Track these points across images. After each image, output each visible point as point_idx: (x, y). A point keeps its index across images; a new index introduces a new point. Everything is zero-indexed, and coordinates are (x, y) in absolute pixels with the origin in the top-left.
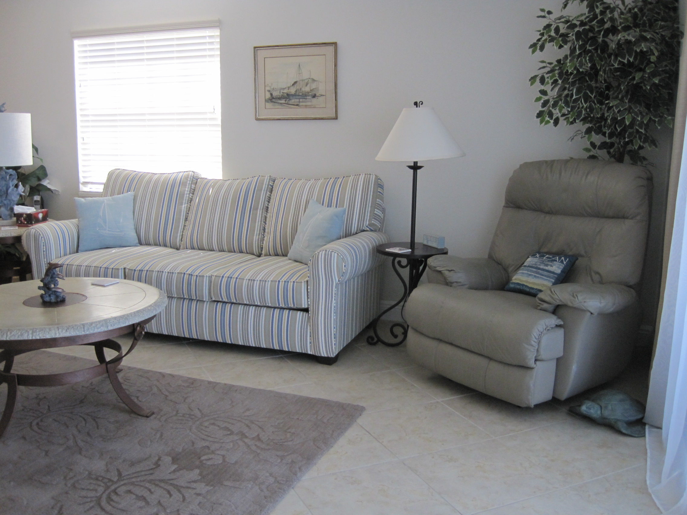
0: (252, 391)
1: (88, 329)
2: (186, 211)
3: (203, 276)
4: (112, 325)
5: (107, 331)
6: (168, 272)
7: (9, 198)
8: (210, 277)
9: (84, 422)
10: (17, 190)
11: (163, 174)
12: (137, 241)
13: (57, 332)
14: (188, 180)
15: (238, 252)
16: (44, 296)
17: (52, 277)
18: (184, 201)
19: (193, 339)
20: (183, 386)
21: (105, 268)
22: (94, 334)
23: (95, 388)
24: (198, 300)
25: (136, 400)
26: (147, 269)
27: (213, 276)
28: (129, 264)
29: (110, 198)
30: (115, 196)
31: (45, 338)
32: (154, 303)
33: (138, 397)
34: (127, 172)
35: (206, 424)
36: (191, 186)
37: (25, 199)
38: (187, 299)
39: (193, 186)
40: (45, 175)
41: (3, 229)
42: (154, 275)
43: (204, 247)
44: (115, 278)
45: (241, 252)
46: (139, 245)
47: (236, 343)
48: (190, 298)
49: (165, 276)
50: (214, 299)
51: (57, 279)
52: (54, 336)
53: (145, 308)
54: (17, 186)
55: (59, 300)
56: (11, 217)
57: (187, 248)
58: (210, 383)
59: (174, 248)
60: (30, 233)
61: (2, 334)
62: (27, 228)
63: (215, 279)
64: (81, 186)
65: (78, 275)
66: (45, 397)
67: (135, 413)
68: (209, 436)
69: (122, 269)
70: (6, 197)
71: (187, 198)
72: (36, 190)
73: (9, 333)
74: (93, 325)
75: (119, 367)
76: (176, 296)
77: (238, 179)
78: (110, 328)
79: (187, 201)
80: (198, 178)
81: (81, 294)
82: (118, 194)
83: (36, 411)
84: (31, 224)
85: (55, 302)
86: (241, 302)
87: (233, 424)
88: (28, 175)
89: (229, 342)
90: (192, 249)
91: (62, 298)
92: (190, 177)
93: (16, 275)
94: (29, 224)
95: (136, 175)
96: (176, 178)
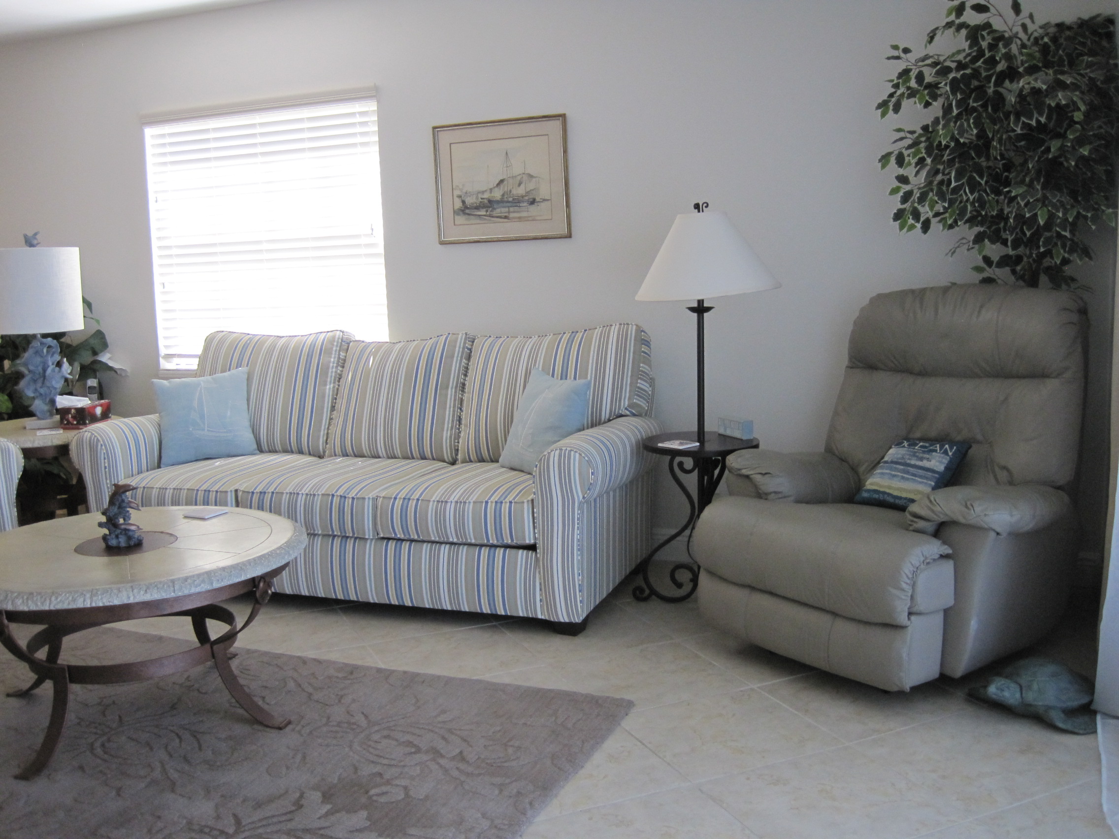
0: (449, 681)
1: (180, 589)
2: (333, 395)
3: (364, 499)
4: (218, 581)
5: (209, 591)
6: (307, 495)
7: (47, 383)
8: (375, 500)
9: (177, 741)
10: (60, 372)
11: (293, 336)
12: (255, 446)
13: (131, 595)
14: (333, 345)
15: (418, 459)
16: (108, 537)
17: (120, 507)
18: (329, 380)
19: (350, 602)
20: (337, 677)
21: (205, 491)
22: (190, 595)
23: (193, 686)
24: (356, 538)
25: (260, 703)
26: (272, 490)
27: (380, 497)
28: (244, 482)
29: (209, 378)
30: (217, 375)
31: (111, 604)
32: (285, 543)
33: (263, 698)
34: (235, 335)
35: (376, 737)
36: (339, 355)
37: (72, 386)
38: (339, 536)
39: (343, 354)
40: (105, 346)
41: (41, 434)
42: (285, 498)
43: (364, 454)
44: (220, 505)
45: (423, 458)
46: (258, 452)
47: (421, 605)
48: (344, 534)
49: (301, 501)
50: (382, 536)
51: (128, 509)
52: (126, 601)
53: (271, 552)
54: (59, 364)
55: (132, 543)
56: (51, 415)
57: (336, 455)
58: (379, 670)
59: (314, 456)
60: (82, 439)
61: (43, 599)
62: (76, 432)
63: (382, 502)
64: (162, 361)
65: (161, 503)
66: (114, 703)
67: (260, 723)
68: (381, 757)
69: (231, 491)
70: (43, 383)
71: (333, 374)
72: (89, 370)
73: (53, 598)
74: (189, 581)
75: (232, 650)
76: (320, 532)
77: (414, 340)
78: (216, 585)
79: (333, 378)
80: (351, 342)
81: (168, 533)
82: (221, 373)
83: (100, 724)
84: (85, 424)
85: (125, 547)
86: (425, 539)
87: (419, 736)
88: (77, 346)
89: (408, 603)
90: (344, 456)
91: (138, 539)
92: (336, 339)
93: (61, 508)
94: (81, 424)
95: (250, 340)
96: (314, 342)
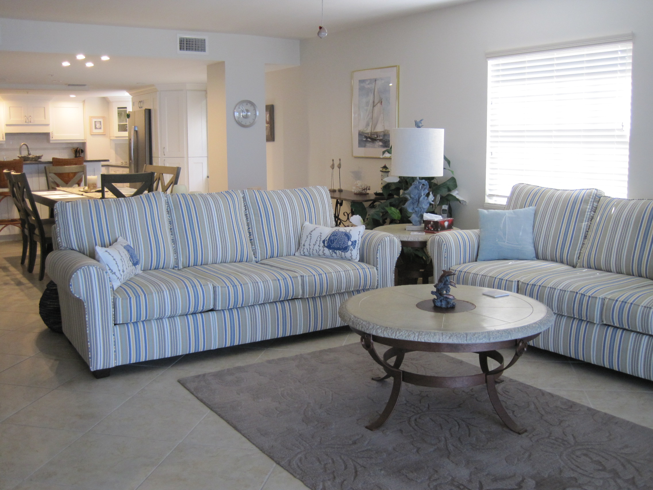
0: (633, 427)
1: (471, 339)
2: (586, 229)
3: (596, 298)
4: (494, 338)
5: (488, 343)
6: (561, 290)
7: (420, 206)
8: (604, 299)
9: (457, 427)
10: (427, 199)
11: (565, 190)
12: (534, 255)
13: (441, 338)
14: (590, 198)
15: (637, 276)
16: (436, 300)
17: (445, 284)
18: (585, 219)
19: (579, 360)
20: (562, 408)
21: (500, 279)
22: (476, 344)
23: (474, 395)
24: (588, 322)
25: (511, 415)
26: (540, 284)
27: (607, 298)
28: (524, 277)
29: (511, 211)
30: (517, 210)
31: (429, 341)
32: (540, 320)
33: (513, 412)
34: (530, 187)
35: (578, 453)
36: (593, 204)
37: (435, 207)
38: (577, 319)
39: (595, 204)
40: (455, 186)
41: (413, 234)
42: (547, 291)
43: (601, 266)
44: (508, 290)
45: (640, 276)
46: (536, 259)
47: (624, 371)
48: (580, 318)
49: (556, 293)
50: (605, 323)
51: (449, 286)
52: (437, 342)
53: (530, 325)
54: (428, 195)
55: (449, 306)
56: (420, 224)
57: (583, 267)
58: (589, 409)
59: (570, 265)
60: (434, 239)
61: (392, 332)
62: (432, 235)
63: (608, 301)
64: (486, 198)
65: (474, 284)
66: (427, 396)
67: (508, 427)
68: (578, 467)
69: (515, 281)
70: (418, 205)
71: (588, 216)
72: (447, 199)
73: (398, 333)
74: (476, 335)
75: (501, 377)
76: (566, 314)
77: (643, 199)
78: (492, 340)
79: (587, 218)
80: (601, 197)
81: (471, 303)
82: (519, 208)
83: (417, 407)
84: (437, 231)
85: (444, 308)
86: (633, 329)
87: (606, 459)
88: (440, 185)
89: (616, 368)
90: (588, 268)
91: (452, 304)
92: (592, 194)
93: (420, 277)
94: (435, 231)
95: (539, 190)
96: (578, 195)
